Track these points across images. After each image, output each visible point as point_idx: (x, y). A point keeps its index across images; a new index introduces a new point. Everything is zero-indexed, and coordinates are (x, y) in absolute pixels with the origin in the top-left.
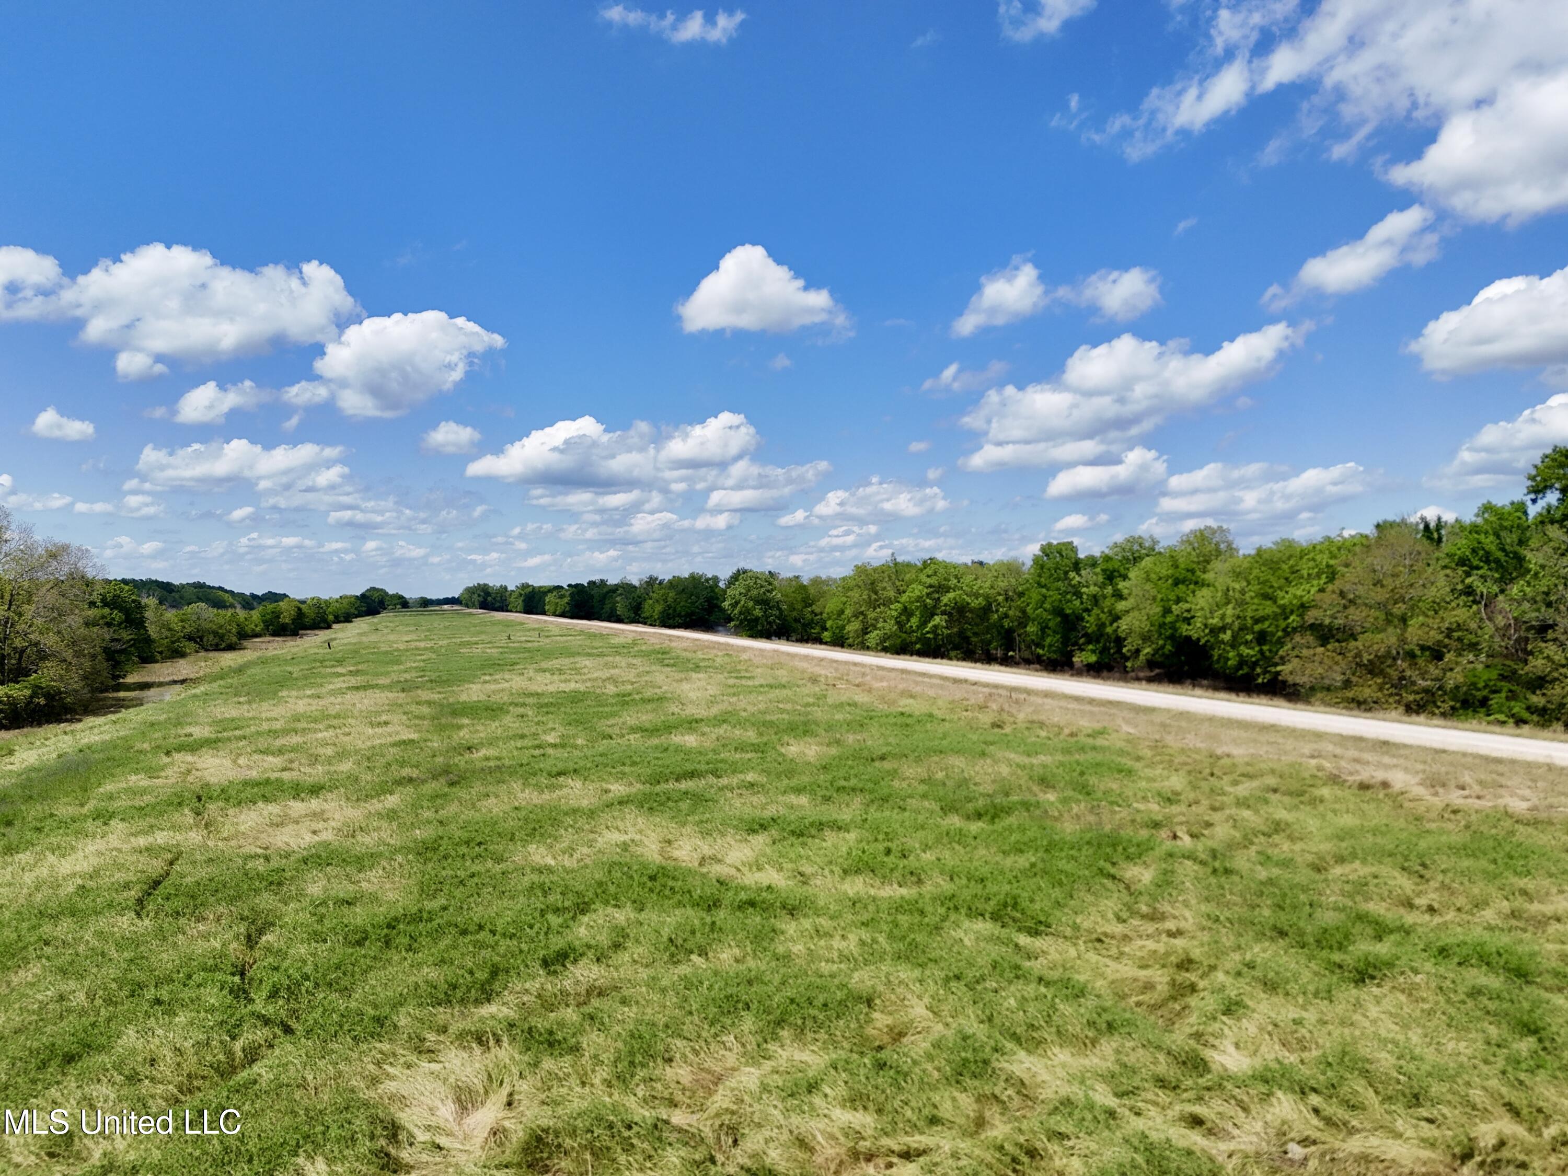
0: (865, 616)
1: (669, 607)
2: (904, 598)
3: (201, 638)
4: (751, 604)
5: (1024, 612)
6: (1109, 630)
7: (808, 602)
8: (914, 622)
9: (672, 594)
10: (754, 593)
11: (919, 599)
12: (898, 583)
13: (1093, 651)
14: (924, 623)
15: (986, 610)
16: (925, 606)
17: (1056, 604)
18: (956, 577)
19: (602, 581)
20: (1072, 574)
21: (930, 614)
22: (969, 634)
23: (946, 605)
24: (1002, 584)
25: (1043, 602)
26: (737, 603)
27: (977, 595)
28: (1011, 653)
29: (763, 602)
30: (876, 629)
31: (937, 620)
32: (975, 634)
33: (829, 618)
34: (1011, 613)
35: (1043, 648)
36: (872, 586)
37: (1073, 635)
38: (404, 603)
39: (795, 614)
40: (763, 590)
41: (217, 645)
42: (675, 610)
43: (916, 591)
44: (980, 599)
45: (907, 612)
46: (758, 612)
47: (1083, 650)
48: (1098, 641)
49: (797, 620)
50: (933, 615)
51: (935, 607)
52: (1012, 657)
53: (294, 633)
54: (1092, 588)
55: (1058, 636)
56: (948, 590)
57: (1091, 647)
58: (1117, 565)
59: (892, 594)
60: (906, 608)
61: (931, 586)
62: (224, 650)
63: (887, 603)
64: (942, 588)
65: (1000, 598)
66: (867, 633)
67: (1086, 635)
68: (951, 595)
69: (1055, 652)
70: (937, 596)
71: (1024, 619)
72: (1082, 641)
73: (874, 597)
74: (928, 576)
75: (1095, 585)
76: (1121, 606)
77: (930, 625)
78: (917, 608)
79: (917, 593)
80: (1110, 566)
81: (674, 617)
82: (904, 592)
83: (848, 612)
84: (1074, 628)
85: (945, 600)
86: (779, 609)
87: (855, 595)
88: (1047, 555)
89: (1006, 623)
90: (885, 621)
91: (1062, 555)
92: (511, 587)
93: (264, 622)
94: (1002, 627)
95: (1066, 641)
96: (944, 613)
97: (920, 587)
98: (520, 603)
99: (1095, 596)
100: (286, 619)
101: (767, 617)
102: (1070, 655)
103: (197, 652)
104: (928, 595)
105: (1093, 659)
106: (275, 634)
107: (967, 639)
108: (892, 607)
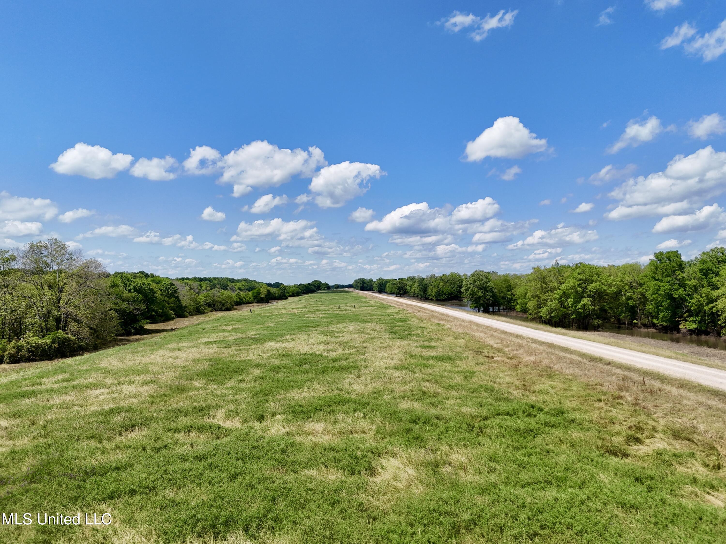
0: (539, 298)
1: (440, 290)
2: (563, 287)
3: (214, 305)
4: (476, 289)
5: (643, 295)
6: (706, 308)
7: (510, 288)
8: (570, 301)
9: (442, 283)
10: (478, 283)
11: (573, 287)
12: (560, 278)
13: (694, 322)
14: (576, 302)
15: (618, 294)
16: (577, 292)
17: (667, 291)
18: (597, 274)
19: (413, 277)
20: (678, 272)
21: (580, 297)
22: (607, 308)
23: (590, 291)
24: (628, 279)
25: (658, 290)
26: (468, 289)
27: (610, 285)
28: (635, 321)
29: (483, 288)
30: (546, 306)
31: (585, 301)
32: (611, 308)
33: (519, 298)
34: (635, 296)
35: (657, 318)
36: (543, 280)
37: (679, 312)
38: (328, 287)
39: (502, 295)
40: (483, 282)
41: (221, 308)
42: (443, 292)
43: (571, 283)
44: (613, 288)
45: (565, 295)
46: (480, 294)
47: (686, 321)
48: (697, 315)
49: (503, 298)
50: (582, 297)
51: (583, 291)
52: (636, 323)
53: (267, 302)
54: (693, 281)
55: (669, 312)
56: (592, 282)
57: (692, 319)
58: (710, 265)
59: (556, 284)
60: (564, 292)
61: (580, 280)
62: (224, 310)
63: (552, 290)
64: (587, 281)
65: (627, 287)
66: (540, 308)
67: (689, 311)
68: (594, 285)
69: (666, 321)
70: (584, 285)
71: (644, 299)
72: (685, 315)
73: (544, 286)
74: (579, 274)
75: (695, 278)
76: (716, 293)
77: (581, 304)
78: (572, 293)
79: (572, 284)
80: (705, 266)
81: (442, 295)
82: (563, 283)
83: (529, 295)
84: (679, 306)
85: (589, 288)
86: (492, 292)
87: (533, 284)
88: (660, 260)
89: (631, 303)
90: (552, 301)
91: (670, 260)
92: (374, 280)
93: (254, 296)
94: (628, 304)
95: (674, 314)
96: (589, 296)
97: (574, 281)
98: (376, 288)
99: (695, 286)
100: (262, 295)
101: (485, 296)
102: (678, 323)
103: (211, 311)
104: (579, 285)
105: (694, 326)
106: (258, 302)
107: (605, 311)
108: (556, 292)
